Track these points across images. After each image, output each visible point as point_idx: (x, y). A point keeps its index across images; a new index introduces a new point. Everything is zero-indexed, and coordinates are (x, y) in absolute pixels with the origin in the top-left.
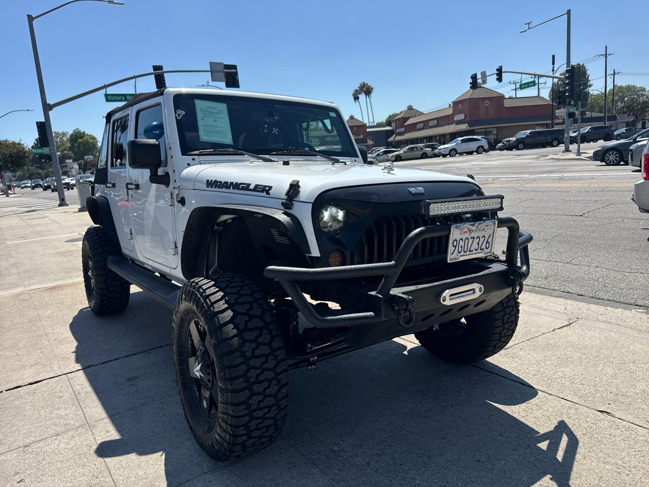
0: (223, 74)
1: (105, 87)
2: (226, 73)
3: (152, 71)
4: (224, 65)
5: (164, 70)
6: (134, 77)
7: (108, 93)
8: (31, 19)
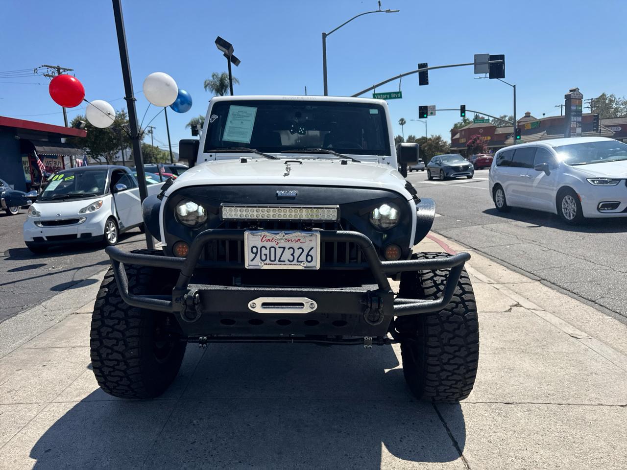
0: (487, 65)
1: (374, 87)
2: (491, 64)
3: (418, 69)
4: (490, 56)
5: (429, 67)
6: (400, 76)
7: (376, 93)
8: (324, 35)
